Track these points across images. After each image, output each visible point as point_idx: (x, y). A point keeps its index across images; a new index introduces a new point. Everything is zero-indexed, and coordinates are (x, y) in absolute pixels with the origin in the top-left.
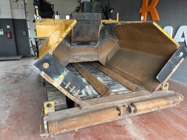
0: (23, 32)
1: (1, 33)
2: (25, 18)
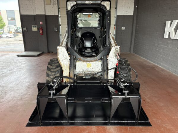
0: (55, 28)
1: (35, 29)
2: (57, 14)
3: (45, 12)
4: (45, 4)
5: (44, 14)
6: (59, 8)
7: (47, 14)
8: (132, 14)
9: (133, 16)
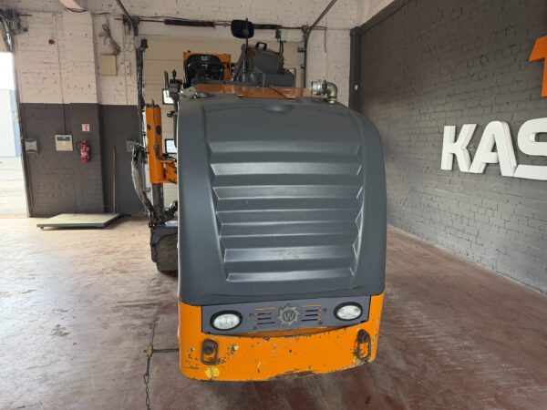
0: (128, 142)
1: (64, 145)
2: (136, 104)
3: (99, 97)
4: (98, 75)
5: (95, 102)
7: (105, 103)
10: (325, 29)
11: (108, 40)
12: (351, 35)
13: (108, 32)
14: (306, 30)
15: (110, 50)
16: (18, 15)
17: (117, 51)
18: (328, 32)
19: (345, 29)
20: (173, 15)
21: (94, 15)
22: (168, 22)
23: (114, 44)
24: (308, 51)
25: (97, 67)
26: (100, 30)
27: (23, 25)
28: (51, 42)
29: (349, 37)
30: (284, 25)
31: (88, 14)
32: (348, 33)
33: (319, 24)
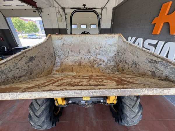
2: (66, 28)
3: (59, 27)
4: (58, 22)
6: (66, 24)
7: (60, 28)
8: (110, 28)
9: (110, 29)
10: (107, 8)
11: (59, 13)
12: (113, 9)
13: (59, 12)
14: (102, 9)
15: (60, 16)
16: (41, 8)
17: (61, 16)
18: (107, 9)
19: (111, 8)
20: (72, 6)
21: (56, 7)
22: (71, 8)
23: (60, 14)
24: (102, 14)
25: (58, 20)
26: (57, 11)
27: (42, 11)
28: (48, 15)
29: (112, 10)
30: (97, 8)
31: (54, 8)
32: (112, 9)
33: (105, 7)
